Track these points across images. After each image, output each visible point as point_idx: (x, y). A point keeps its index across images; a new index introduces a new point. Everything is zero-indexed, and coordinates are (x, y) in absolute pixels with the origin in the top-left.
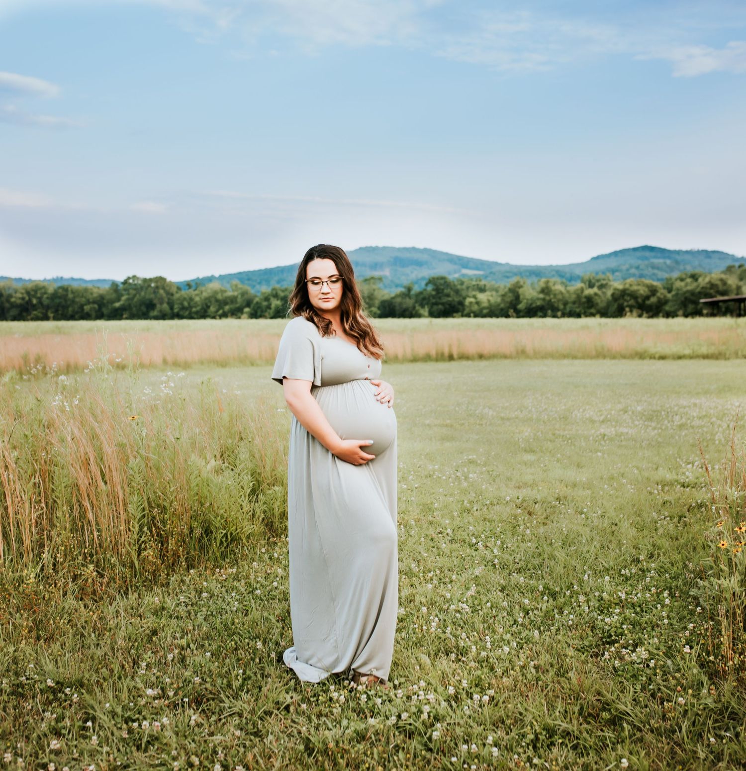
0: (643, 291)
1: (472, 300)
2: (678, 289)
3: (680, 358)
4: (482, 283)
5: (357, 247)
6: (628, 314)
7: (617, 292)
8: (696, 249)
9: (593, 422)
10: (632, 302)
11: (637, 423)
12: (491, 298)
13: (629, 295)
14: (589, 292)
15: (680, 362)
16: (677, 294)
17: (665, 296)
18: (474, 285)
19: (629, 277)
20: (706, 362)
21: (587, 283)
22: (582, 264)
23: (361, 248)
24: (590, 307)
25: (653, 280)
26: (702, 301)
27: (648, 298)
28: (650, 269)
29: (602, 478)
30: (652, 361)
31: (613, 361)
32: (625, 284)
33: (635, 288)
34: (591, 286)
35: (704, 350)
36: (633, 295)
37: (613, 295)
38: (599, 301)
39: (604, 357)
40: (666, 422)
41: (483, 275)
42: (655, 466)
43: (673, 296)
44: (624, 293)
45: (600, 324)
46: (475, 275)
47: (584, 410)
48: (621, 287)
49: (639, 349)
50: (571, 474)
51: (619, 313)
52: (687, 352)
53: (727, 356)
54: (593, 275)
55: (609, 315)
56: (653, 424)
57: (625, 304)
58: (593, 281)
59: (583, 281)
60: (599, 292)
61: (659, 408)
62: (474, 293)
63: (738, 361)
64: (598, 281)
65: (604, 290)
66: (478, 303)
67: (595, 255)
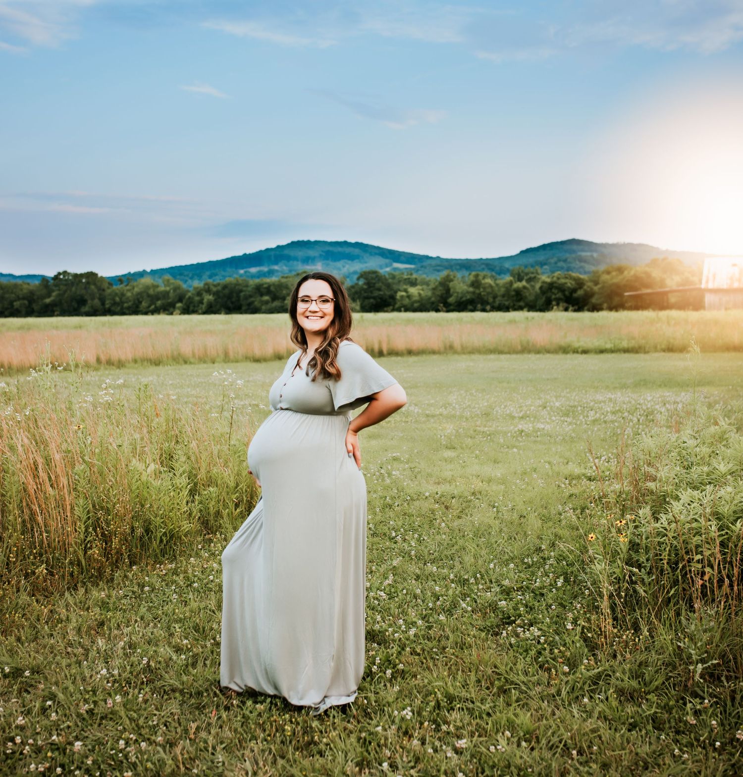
0: (570, 284)
1: (404, 294)
2: (604, 282)
3: (602, 351)
4: (414, 276)
5: (289, 242)
6: (555, 307)
7: (545, 285)
8: (622, 242)
9: (513, 418)
10: (559, 295)
11: (553, 418)
12: (422, 292)
13: (557, 288)
14: (518, 285)
15: (602, 356)
16: (603, 287)
17: (592, 289)
18: (406, 279)
19: (557, 270)
20: (627, 355)
21: (516, 276)
22: (511, 257)
23: (293, 243)
24: (519, 300)
25: (580, 273)
26: (626, 294)
27: (574, 290)
28: (578, 262)
29: (515, 473)
30: (576, 355)
31: (538, 356)
32: (553, 277)
33: (563, 281)
34: (520, 279)
35: (625, 344)
36: (561, 288)
37: (541, 288)
38: (527, 294)
39: (529, 352)
40: (581, 417)
41: (414, 269)
42: (566, 461)
43: (599, 289)
44: (551, 286)
45: (527, 318)
46: (406, 269)
47: (505, 406)
48: (548, 280)
49: (563, 343)
50: (488, 470)
51: (546, 307)
52: (609, 346)
53: (647, 350)
54: (523, 268)
55: (538, 308)
56: (569, 420)
57: (553, 297)
58: (522, 274)
59: (512, 275)
60: (528, 286)
61: (576, 403)
62: (405, 287)
63: (657, 355)
64: (527, 274)
65: (532, 283)
66: (409, 297)
67: (524, 248)
